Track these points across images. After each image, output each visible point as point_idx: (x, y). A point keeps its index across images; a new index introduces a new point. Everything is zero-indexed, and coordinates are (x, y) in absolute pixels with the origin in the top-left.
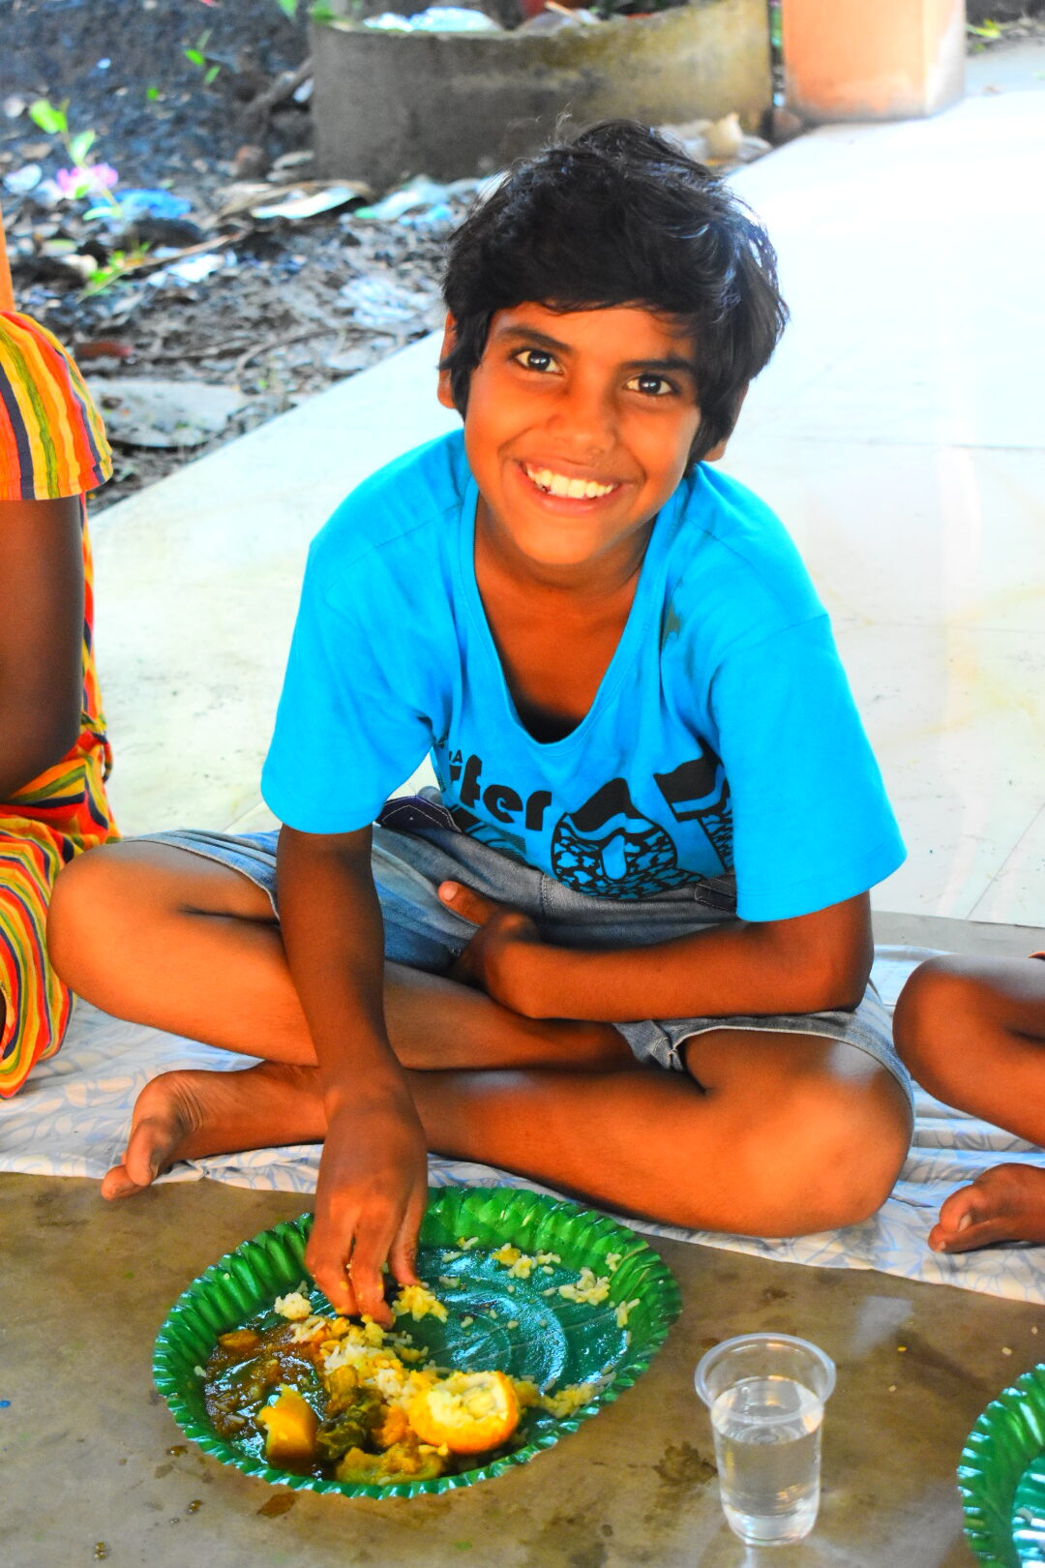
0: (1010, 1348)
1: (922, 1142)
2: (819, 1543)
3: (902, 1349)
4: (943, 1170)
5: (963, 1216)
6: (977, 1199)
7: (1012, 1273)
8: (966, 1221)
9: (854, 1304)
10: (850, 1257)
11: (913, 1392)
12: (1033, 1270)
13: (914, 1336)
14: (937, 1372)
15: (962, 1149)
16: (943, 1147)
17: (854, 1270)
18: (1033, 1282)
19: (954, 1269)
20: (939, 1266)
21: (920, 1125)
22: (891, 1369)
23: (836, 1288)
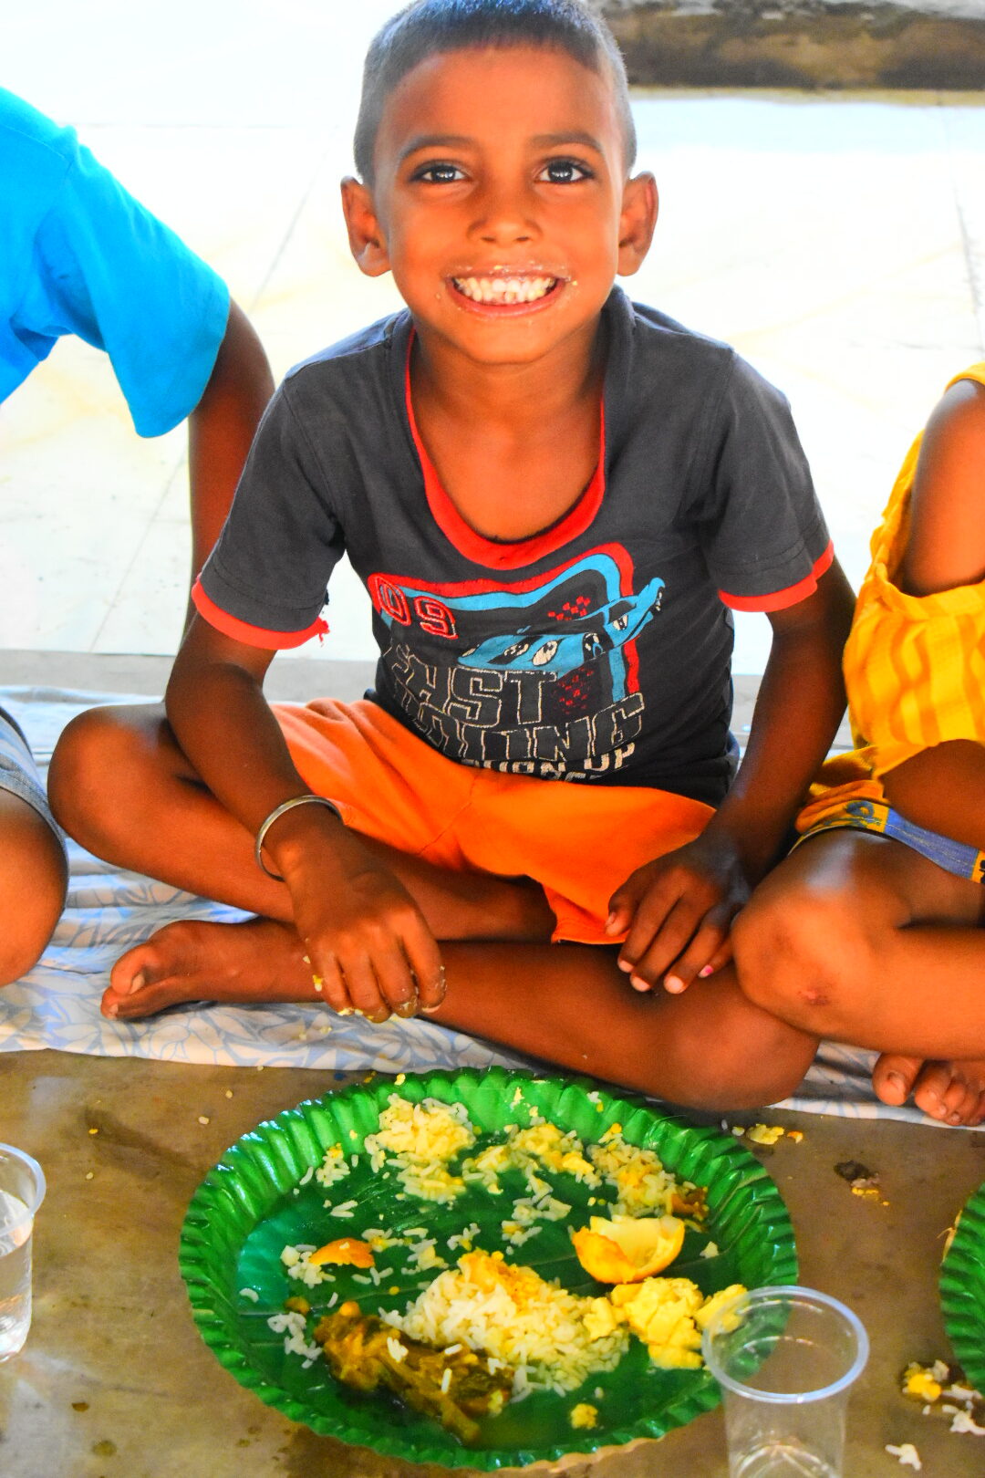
0: (206, 1117)
1: (78, 904)
2: (35, 1356)
3: (93, 1132)
4: (109, 933)
5: (135, 976)
6: (150, 958)
7: (200, 1038)
8: (139, 982)
9: (34, 1088)
10: (22, 1037)
11: (110, 1176)
12: (219, 1031)
13: (104, 1115)
14: (134, 1152)
15: (125, 906)
16: (104, 906)
17: (30, 1052)
18: (222, 1045)
19: (135, 1039)
20: (122, 1039)
21: (76, 885)
22: (86, 1154)
23: (12, 1072)
